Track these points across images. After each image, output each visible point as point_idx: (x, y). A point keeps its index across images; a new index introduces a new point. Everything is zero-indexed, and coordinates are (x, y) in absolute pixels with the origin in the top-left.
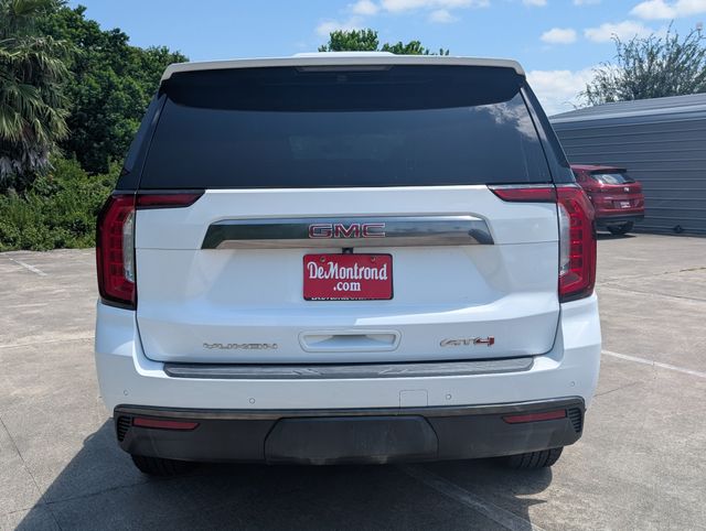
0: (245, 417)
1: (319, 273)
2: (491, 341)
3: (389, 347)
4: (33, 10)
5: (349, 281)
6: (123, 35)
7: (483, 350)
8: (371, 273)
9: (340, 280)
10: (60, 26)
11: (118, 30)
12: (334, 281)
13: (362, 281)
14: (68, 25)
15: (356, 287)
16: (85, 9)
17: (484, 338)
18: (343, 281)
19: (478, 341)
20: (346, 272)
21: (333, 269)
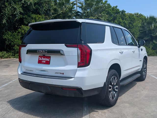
0: (27, 82)
1: (40, 59)
2: (63, 74)
3: (47, 73)
4: (99, 8)
5: (44, 61)
6: (124, 11)
7: (62, 75)
8: (48, 60)
10: (111, 11)
11: (123, 10)
12: (42, 61)
13: (46, 61)
14: (112, 10)
15: (45, 62)
16: (117, 6)
17: (62, 73)
18: (43, 61)
19: (61, 73)
20: (44, 59)
21: (42, 58)
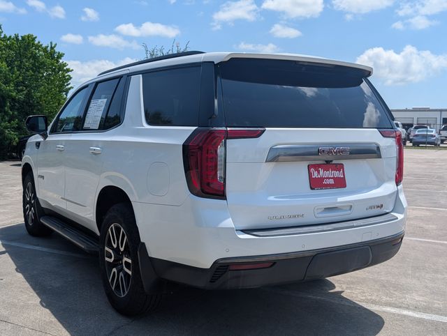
0: (300, 256)
1: (315, 175)
2: (382, 206)
3: (350, 212)
5: (329, 178)
8: (337, 174)
9: (325, 178)
12: (322, 179)
13: (333, 178)
15: (332, 181)
20: (327, 174)
21: (321, 172)
